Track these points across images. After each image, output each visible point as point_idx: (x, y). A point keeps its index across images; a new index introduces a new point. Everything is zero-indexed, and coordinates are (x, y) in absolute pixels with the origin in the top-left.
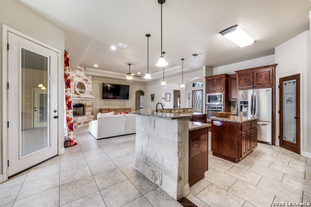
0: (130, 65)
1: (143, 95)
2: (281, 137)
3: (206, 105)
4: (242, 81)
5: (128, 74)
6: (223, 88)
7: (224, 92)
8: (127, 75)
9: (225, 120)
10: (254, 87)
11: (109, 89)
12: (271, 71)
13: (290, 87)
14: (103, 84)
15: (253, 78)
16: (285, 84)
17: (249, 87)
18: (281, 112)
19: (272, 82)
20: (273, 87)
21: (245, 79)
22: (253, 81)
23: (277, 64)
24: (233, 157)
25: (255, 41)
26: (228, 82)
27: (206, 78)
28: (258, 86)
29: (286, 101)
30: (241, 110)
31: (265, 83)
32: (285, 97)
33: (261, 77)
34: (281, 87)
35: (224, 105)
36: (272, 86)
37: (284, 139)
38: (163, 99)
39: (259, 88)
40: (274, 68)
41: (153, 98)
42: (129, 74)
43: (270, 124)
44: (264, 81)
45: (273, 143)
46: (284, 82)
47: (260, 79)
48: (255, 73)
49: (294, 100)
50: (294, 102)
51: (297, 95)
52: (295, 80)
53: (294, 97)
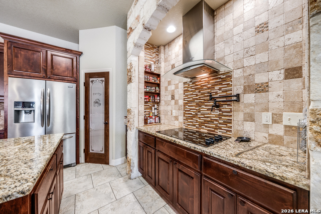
2: (87, 150)
10: (47, 78)
12: (75, 60)
13: (97, 86)
15: (46, 61)
16: (92, 82)
17: (37, 75)
18: (87, 118)
19: (75, 75)
20: (77, 83)
22: (46, 67)
23: (82, 53)
28: (55, 77)
29: (93, 103)
30: (17, 121)
31: (66, 74)
32: (93, 99)
34: (87, 85)
36: (76, 81)
37: (91, 151)
40: (78, 56)
43: (75, 135)
44: (64, 72)
46: (91, 79)
48: (49, 54)
49: (102, 102)
50: (102, 105)
51: (105, 97)
52: (103, 79)
53: (102, 99)
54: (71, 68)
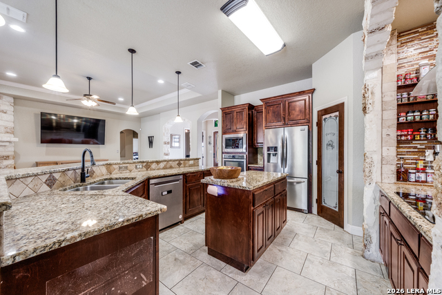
0: (89, 79)
1: (137, 137)
2: (319, 201)
3: (223, 153)
4: (270, 115)
5: (85, 95)
6: (245, 127)
7: (247, 132)
8: (82, 97)
9: (227, 183)
10: (285, 125)
11: (54, 124)
12: (307, 100)
13: (330, 124)
14: (42, 114)
15: (284, 110)
16: (325, 120)
17: (279, 123)
18: (319, 163)
19: (307, 117)
20: (310, 125)
21: (274, 112)
22: (285, 115)
23: (314, 89)
24: (240, 260)
25: (285, 45)
26: (253, 116)
27: (223, 109)
28: (291, 122)
29: (325, 146)
30: (269, 161)
31: (299, 117)
32: (325, 140)
33: (294, 110)
34: (319, 125)
35: (247, 153)
36: (308, 122)
37: (323, 204)
38: (165, 143)
39: (292, 125)
40: (310, 95)
41: (151, 143)
42: (88, 96)
43: (306, 180)
44: (298, 115)
45: (310, 211)
46: (324, 117)
47: (293, 112)
48: (287, 103)
49: (336, 144)
50: (335, 147)
51: (339, 137)
52: (337, 113)
53: (336, 140)
54: (304, 110)
